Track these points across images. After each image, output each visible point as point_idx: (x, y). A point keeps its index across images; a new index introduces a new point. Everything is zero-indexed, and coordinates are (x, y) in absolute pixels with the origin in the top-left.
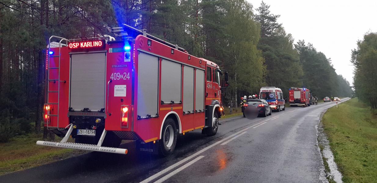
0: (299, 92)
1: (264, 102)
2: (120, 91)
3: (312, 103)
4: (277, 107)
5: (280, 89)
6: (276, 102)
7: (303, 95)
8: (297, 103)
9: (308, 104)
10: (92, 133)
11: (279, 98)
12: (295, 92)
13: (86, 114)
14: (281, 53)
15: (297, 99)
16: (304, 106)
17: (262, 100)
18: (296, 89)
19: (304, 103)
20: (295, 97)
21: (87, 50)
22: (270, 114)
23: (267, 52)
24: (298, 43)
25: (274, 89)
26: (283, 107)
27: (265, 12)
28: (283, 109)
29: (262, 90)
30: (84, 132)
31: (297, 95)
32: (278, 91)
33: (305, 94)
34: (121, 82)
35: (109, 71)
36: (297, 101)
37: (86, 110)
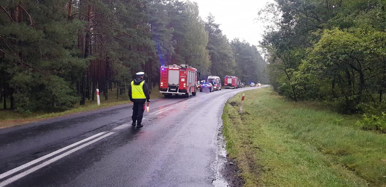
0: (231, 79)
1: (210, 85)
2: (183, 80)
3: (240, 87)
4: (217, 88)
5: (219, 77)
6: (216, 85)
7: (233, 81)
8: (229, 86)
9: (236, 88)
10: (175, 90)
11: (218, 83)
12: (228, 79)
13: (173, 85)
14: (221, 51)
15: (230, 84)
16: (233, 89)
17: (210, 83)
18: (229, 77)
19: (234, 86)
20: (229, 82)
21: (174, 69)
22: (213, 91)
23: (212, 50)
24: (234, 39)
25: (215, 77)
26: (220, 88)
27: (212, 20)
28: (220, 90)
29: (209, 77)
30: (171, 90)
31: (230, 81)
32: (218, 78)
33: (234, 81)
34: (183, 78)
35: (180, 75)
36: (230, 85)
37: (173, 84)
